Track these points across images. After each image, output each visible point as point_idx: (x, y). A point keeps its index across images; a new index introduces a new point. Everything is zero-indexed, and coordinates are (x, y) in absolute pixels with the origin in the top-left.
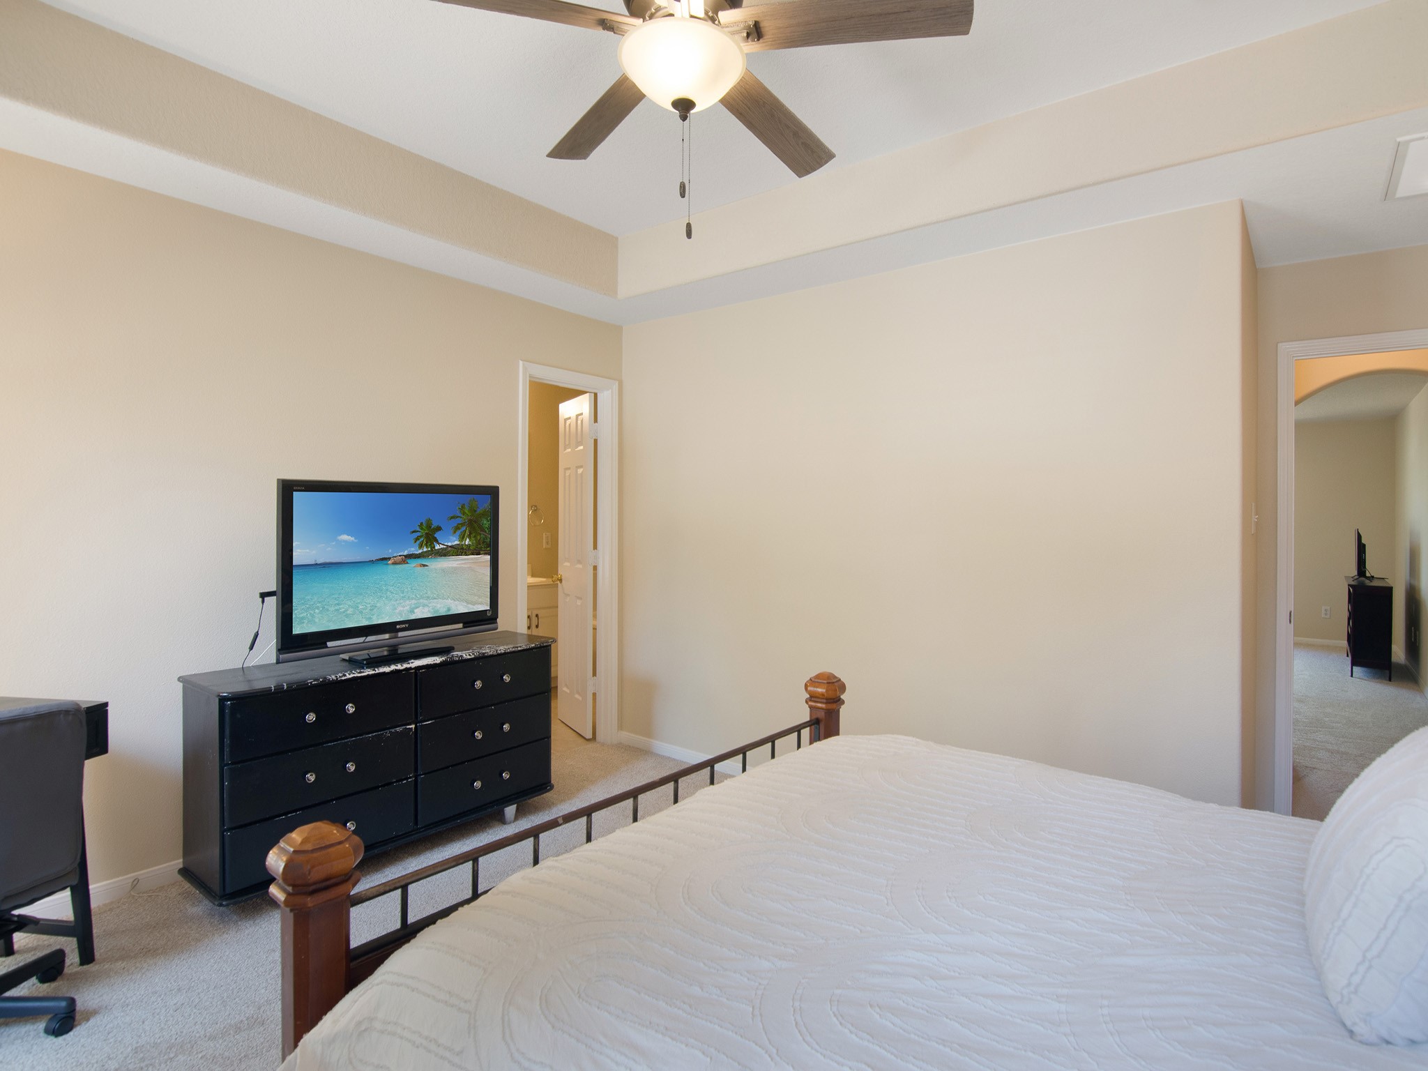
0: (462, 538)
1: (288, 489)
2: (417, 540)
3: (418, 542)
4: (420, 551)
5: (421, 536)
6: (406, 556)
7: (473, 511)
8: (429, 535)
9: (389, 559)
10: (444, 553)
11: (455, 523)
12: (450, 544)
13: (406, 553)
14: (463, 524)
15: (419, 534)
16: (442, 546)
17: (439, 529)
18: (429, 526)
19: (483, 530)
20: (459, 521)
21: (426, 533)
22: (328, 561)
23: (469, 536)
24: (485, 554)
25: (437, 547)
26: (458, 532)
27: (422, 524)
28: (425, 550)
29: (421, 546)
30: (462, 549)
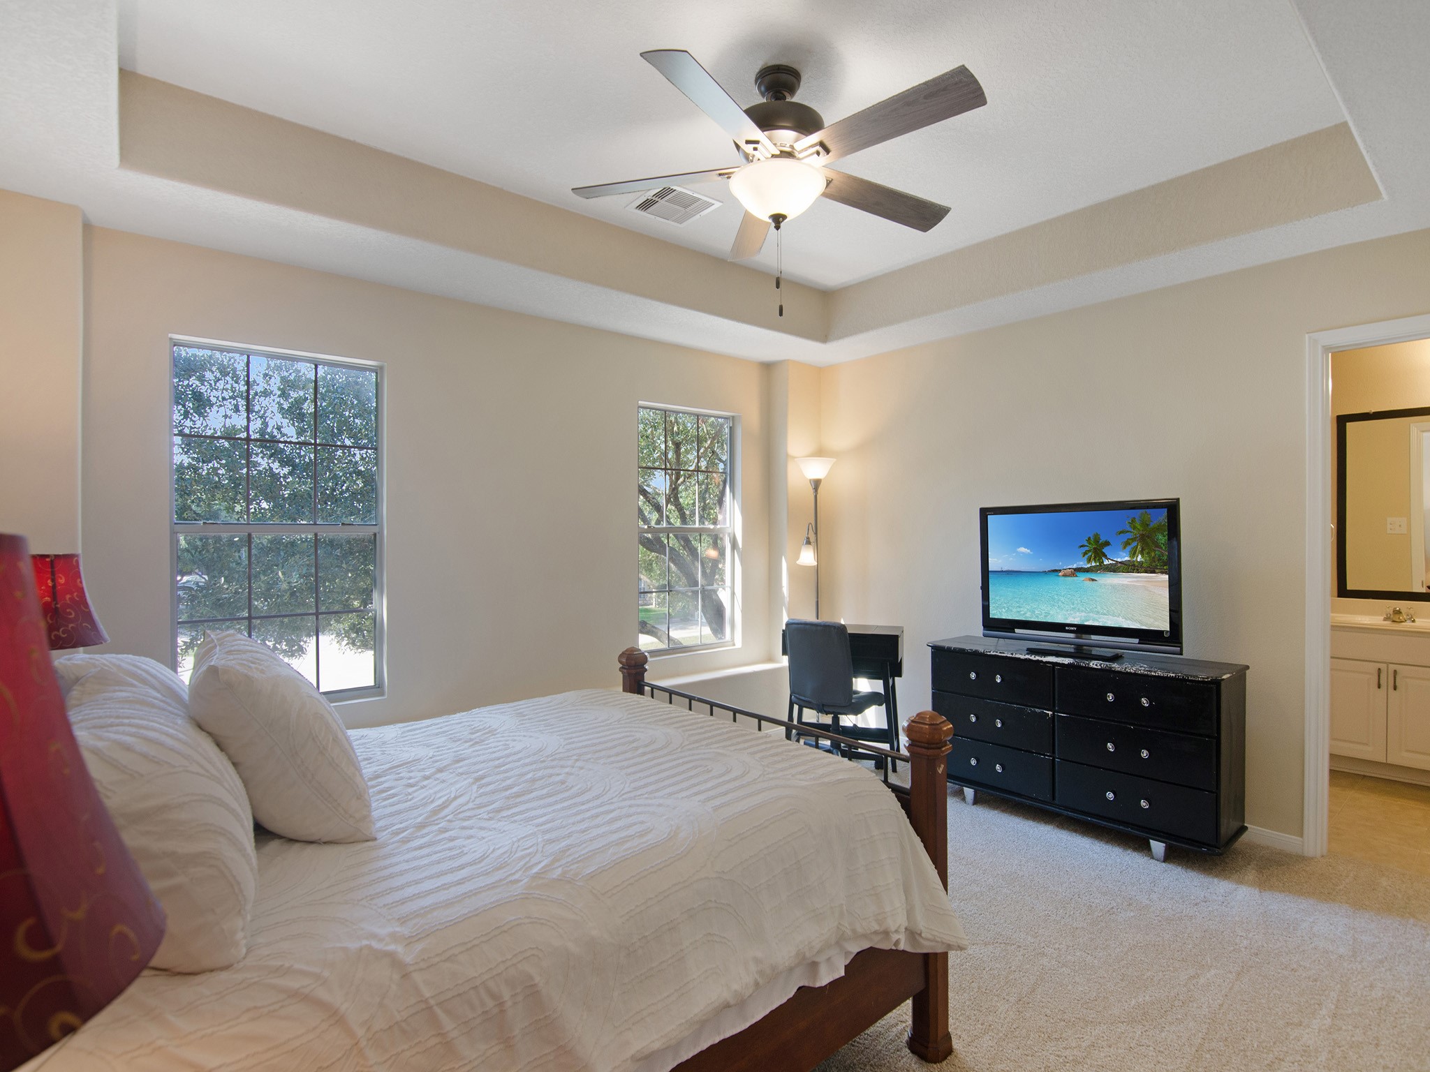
0: (1133, 554)
1: (985, 513)
2: (1085, 554)
3: (1086, 556)
4: (1089, 566)
5: (1089, 551)
6: (1075, 570)
7: (1145, 525)
8: (1097, 550)
9: (1060, 571)
10: (1114, 569)
11: (1125, 537)
12: (1119, 560)
13: (1075, 566)
14: (1134, 539)
15: (1087, 548)
16: (1111, 562)
17: (1107, 544)
18: (1097, 541)
19: (1158, 546)
20: (1130, 536)
21: (1095, 548)
22: (1010, 569)
23: (1142, 553)
24: (1162, 573)
25: (1106, 562)
26: (1129, 548)
27: (1089, 538)
28: (1094, 564)
29: (1089, 561)
30: (1134, 565)
